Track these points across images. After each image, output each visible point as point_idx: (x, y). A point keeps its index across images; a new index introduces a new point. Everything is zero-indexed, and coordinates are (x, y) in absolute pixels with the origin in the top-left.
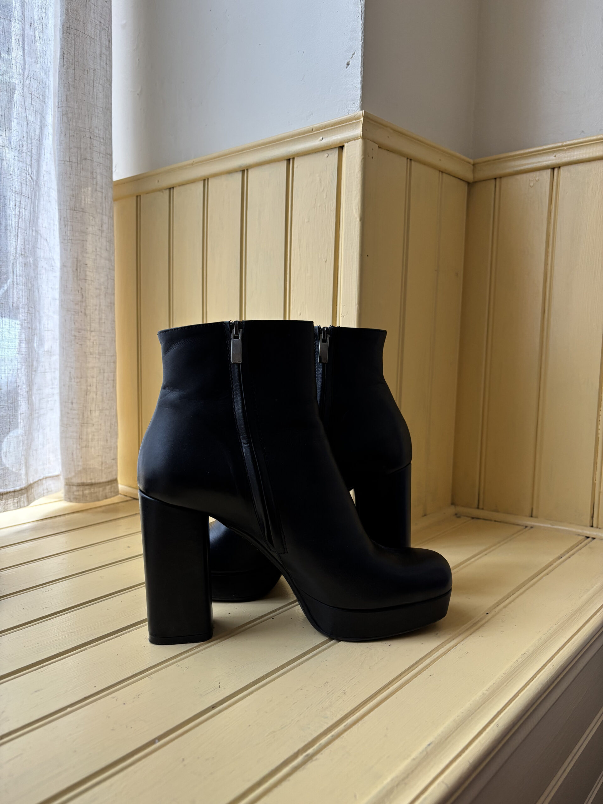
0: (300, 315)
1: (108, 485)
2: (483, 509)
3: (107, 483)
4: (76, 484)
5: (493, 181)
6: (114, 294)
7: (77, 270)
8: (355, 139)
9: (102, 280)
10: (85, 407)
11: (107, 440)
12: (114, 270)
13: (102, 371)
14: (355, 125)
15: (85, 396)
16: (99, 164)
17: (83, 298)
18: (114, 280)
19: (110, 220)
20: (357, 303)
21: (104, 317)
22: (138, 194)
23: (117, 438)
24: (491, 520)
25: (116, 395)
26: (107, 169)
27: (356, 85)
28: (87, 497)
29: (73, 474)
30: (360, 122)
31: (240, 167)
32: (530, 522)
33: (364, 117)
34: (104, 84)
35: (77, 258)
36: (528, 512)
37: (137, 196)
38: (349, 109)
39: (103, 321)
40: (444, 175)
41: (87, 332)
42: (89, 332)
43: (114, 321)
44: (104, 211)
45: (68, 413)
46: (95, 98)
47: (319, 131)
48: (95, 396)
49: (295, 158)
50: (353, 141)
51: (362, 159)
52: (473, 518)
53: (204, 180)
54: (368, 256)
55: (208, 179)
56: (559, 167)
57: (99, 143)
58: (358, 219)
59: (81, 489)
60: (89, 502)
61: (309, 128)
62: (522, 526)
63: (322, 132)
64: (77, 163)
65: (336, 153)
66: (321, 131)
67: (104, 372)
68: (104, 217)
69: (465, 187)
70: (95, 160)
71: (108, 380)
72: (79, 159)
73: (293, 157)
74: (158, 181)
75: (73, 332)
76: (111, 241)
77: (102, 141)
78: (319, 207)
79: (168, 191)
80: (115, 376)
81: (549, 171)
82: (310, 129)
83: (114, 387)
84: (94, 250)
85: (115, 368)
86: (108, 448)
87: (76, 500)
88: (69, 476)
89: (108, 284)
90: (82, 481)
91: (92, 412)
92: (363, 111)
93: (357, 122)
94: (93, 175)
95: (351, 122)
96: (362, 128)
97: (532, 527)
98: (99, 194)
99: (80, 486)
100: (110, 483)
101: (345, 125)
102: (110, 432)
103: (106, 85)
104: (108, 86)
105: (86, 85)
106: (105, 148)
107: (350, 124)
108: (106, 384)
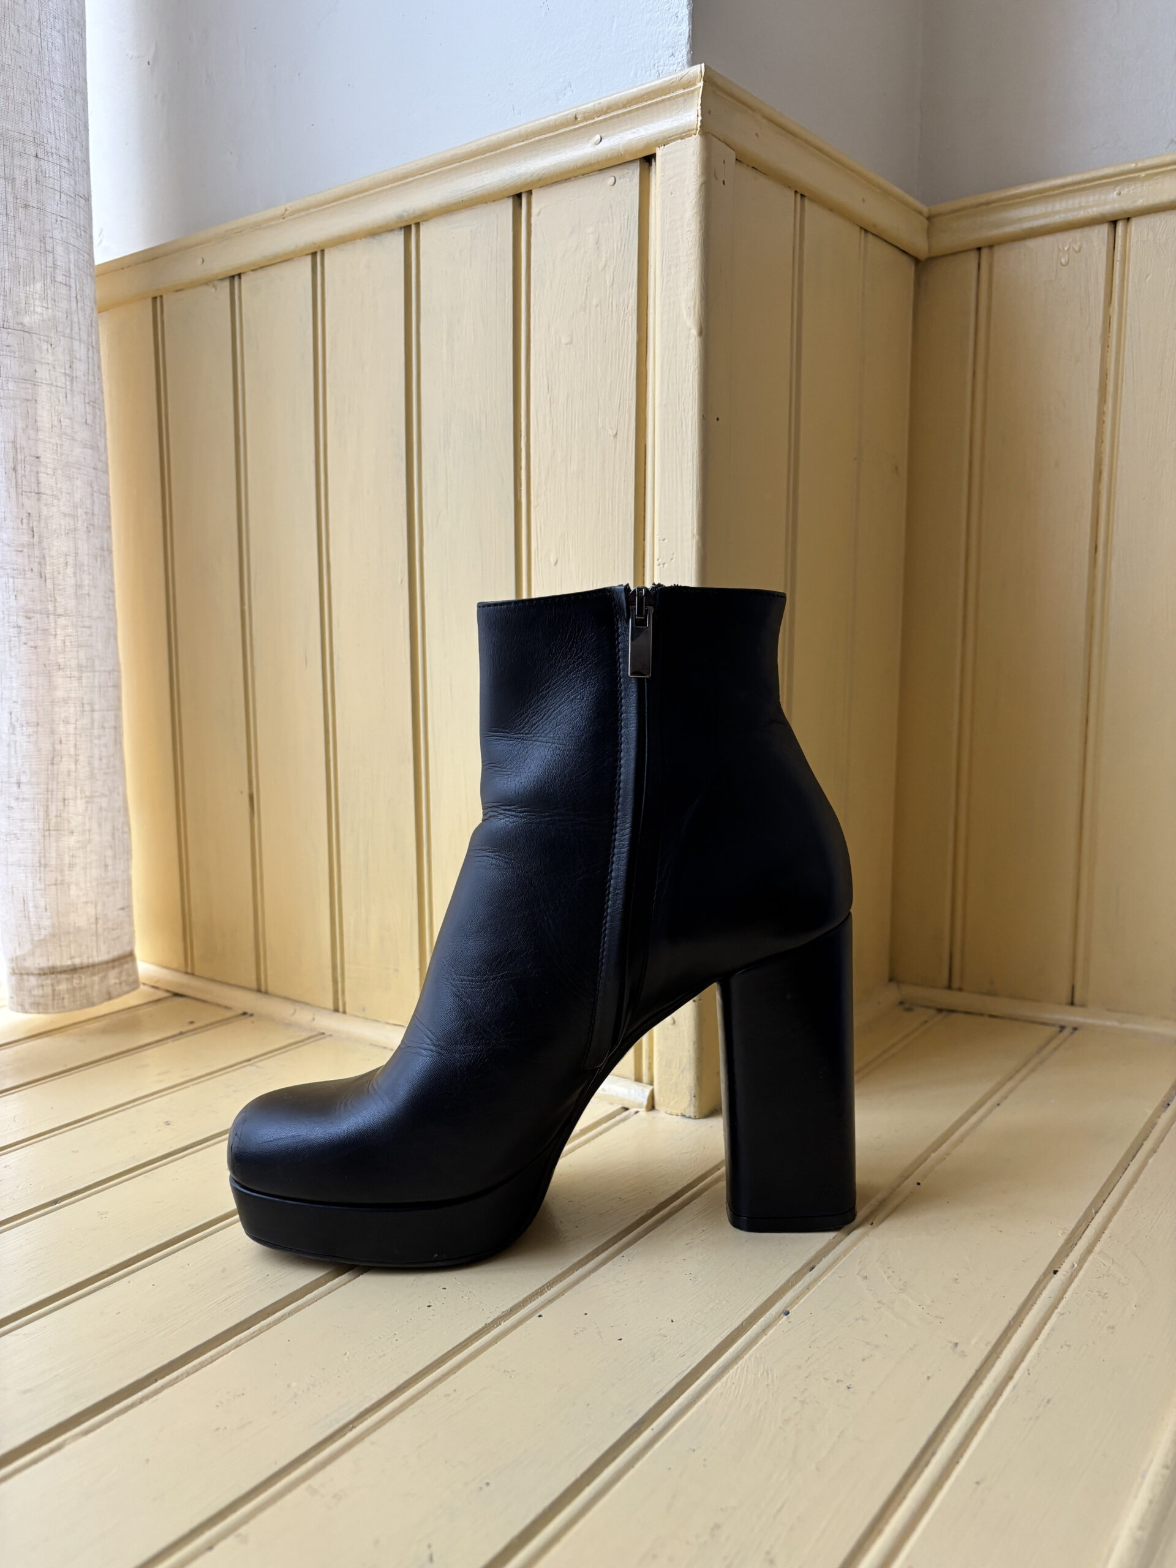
0: (556, 564)
1: (113, 968)
2: (960, 989)
3: (111, 964)
4: (36, 972)
5: (973, 256)
6: (109, 528)
7: (14, 469)
8: (683, 135)
9: (77, 496)
10: (50, 793)
11: (106, 866)
12: (106, 472)
13: (87, 708)
14: (681, 99)
15: (50, 767)
16: (59, 218)
17: (33, 536)
18: (108, 495)
19: (90, 351)
20: (695, 531)
21: (86, 582)
22: (154, 296)
23: (129, 860)
24: (982, 1015)
25: (122, 762)
26: (78, 231)
27: (677, 10)
28: (63, 999)
29: (28, 947)
30: (696, 93)
31: (400, 217)
32: (1072, 1017)
33: (705, 81)
34: (66, 30)
35: (14, 442)
36: (1065, 994)
37: (154, 299)
38: (661, 68)
39: (85, 590)
40: (870, 237)
41: (48, 618)
42: (52, 617)
43: (112, 591)
44: (76, 329)
45: (10, 808)
46: (46, 63)
47: (592, 121)
48: (73, 767)
49: (534, 192)
50: (680, 141)
51: (702, 185)
52: (940, 1010)
53: (314, 254)
54: (718, 419)
55: (323, 251)
56: (1128, 219)
57: (57, 168)
58: (694, 332)
59: (49, 982)
60: (71, 1010)
61: (567, 115)
62: (1053, 1025)
63: (601, 121)
64: (7, 215)
65: (634, 172)
66: (597, 119)
67: (93, 711)
68: (76, 344)
69: (910, 269)
70: (48, 210)
71: (103, 728)
72: (10, 206)
73: (528, 189)
74: (203, 261)
75: (13, 618)
76: (95, 403)
77: (65, 164)
78: (597, 306)
79: (227, 283)
80: (118, 718)
81: (1105, 229)
82: (569, 116)
83: (118, 742)
84: (56, 423)
85: (119, 699)
86: (108, 884)
87: (38, 1006)
88: (19, 953)
89: (93, 503)
90: (50, 964)
91: (66, 802)
92: (703, 65)
93: (688, 93)
94: (45, 243)
95: (672, 95)
96: (700, 107)
97: (1075, 1029)
98: (63, 290)
99: (45, 974)
100: (116, 963)
101: (657, 103)
102: (111, 847)
103: (71, 33)
104: (77, 37)
105: (21, 30)
106: (72, 182)
107: (669, 99)
108: (99, 737)
